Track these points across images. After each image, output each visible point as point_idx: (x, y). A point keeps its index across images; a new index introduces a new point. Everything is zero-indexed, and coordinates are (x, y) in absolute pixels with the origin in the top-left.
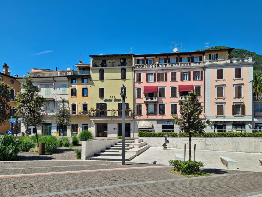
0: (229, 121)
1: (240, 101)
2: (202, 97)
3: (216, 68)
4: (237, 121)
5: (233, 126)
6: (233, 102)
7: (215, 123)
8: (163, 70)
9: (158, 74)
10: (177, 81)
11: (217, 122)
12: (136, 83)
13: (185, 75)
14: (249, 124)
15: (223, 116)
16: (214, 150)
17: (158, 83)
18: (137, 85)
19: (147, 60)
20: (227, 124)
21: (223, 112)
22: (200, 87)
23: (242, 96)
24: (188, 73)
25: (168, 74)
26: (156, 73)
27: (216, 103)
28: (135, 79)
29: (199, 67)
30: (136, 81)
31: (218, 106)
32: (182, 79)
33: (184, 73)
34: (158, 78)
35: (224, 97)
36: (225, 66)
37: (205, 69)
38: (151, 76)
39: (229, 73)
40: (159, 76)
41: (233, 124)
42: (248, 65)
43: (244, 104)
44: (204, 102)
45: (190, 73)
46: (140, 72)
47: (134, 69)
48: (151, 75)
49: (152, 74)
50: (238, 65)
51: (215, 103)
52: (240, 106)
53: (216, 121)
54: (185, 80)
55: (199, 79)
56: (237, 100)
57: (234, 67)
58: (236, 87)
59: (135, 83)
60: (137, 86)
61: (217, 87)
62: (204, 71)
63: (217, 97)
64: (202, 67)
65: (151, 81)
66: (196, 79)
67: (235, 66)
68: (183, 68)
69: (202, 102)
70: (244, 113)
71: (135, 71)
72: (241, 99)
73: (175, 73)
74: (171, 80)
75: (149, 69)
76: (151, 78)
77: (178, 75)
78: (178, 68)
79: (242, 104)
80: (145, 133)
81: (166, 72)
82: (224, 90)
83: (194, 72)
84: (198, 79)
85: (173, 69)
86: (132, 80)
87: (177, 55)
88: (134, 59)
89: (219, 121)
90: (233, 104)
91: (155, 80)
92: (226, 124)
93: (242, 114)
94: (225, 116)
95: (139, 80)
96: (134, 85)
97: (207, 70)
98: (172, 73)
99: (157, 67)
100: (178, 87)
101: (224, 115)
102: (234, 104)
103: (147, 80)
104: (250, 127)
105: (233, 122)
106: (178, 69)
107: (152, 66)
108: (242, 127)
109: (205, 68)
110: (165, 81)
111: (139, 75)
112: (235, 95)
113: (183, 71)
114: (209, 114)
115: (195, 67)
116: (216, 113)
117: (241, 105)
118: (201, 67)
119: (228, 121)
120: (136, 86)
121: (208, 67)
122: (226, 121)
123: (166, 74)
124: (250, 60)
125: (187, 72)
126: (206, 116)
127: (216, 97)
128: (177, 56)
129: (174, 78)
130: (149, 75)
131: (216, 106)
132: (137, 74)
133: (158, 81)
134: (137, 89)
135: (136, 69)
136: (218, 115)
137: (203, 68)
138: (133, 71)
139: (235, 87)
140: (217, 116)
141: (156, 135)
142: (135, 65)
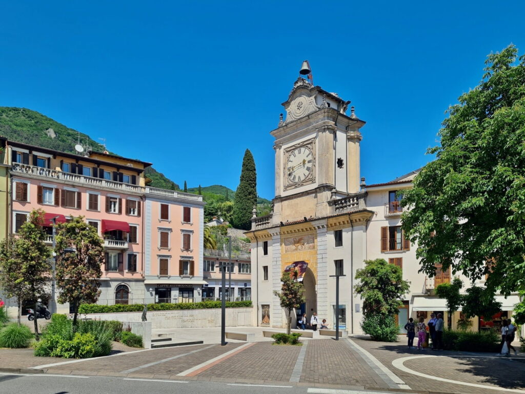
0: (175, 284)
1: (188, 256)
2: (138, 244)
3: (160, 202)
4: (184, 284)
5: (179, 291)
6: (180, 256)
7: (156, 287)
8: (73, 186)
9: (63, 191)
10: (100, 212)
11: (160, 284)
12: (14, 201)
13: (113, 203)
14: (199, 289)
15: (167, 277)
16: (191, 327)
17: (63, 209)
18: (17, 207)
19: (35, 157)
20: (172, 288)
21: (167, 270)
22: (136, 227)
23: (191, 249)
24: (118, 200)
25: (83, 195)
26: (60, 190)
27: (160, 256)
28: (12, 193)
29: (136, 194)
30: (14, 198)
31: (161, 260)
32: (108, 209)
33: (112, 200)
34: (63, 200)
35: (169, 247)
36: (171, 201)
37: (144, 199)
38: (49, 193)
39: (176, 211)
40: (66, 197)
41: (179, 289)
42: (197, 206)
43: (193, 260)
44: (141, 252)
45: (120, 200)
46: (25, 182)
47: (11, 172)
48: (48, 190)
49: (51, 189)
50: (188, 203)
51: (158, 255)
52: (187, 262)
53: (158, 284)
54: (112, 211)
55: (134, 213)
56: (185, 254)
57: (182, 205)
58: (184, 235)
59: (12, 200)
60: (17, 209)
61: (160, 231)
62: (142, 202)
63: (161, 246)
64: (140, 195)
65: (47, 203)
66: (130, 213)
67: (183, 203)
68: (111, 190)
69: (139, 253)
70: (192, 273)
71: (11, 176)
72: (189, 252)
73: (96, 196)
74: (88, 208)
75: (42, 178)
76: (50, 197)
77: (101, 201)
78: (102, 189)
79: (191, 260)
80: (93, 307)
81: (80, 191)
82: (169, 236)
83: (127, 201)
84: (132, 212)
85: (92, 189)
86: (5, 194)
87: (96, 164)
88: (10, 149)
89: (162, 284)
90: (180, 259)
91: (57, 203)
92: (170, 289)
93: (190, 275)
94: (170, 277)
95: (23, 197)
96: (9, 205)
97: (147, 201)
98: (91, 195)
99: (60, 178)
100: (101, 222)
101: (169, 274)
102: (182, 259)
103: (40, 200)
104: (199, 293)
105: (179, 286)
106: (103, 191)
107: (52, 174)
108: (190, 292)
109: (144, 197)
110: (77, 207)
111: (22, 186)
112: (183, 246)
113: (110, 195)
114: (148, 272)
115: (129, 193)
116: (157, 271)
117: (189, 261)
118: (138, 195)
119: (173, 284)
120: (14, 209)
121: (148, 197)
122: (171, 284)
123: (79, 195)
124: (200, 199)
125: (116, 199)
126: (143, 275)
127: (159, 247)
128: (96, 166)
129: (93, 205)
130: (43, 191)
131: (159, 261)
132: (17, 183)
133: (64, 205)
134: (17, 214)
135: (14, 172)
136: (160, 274)
137: (141, 198)
138: (9, 175)
139: (183, 233)
140: (160, 276)
141: (112, 310)
142: (12, 164)
